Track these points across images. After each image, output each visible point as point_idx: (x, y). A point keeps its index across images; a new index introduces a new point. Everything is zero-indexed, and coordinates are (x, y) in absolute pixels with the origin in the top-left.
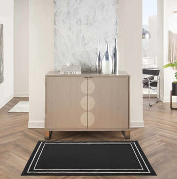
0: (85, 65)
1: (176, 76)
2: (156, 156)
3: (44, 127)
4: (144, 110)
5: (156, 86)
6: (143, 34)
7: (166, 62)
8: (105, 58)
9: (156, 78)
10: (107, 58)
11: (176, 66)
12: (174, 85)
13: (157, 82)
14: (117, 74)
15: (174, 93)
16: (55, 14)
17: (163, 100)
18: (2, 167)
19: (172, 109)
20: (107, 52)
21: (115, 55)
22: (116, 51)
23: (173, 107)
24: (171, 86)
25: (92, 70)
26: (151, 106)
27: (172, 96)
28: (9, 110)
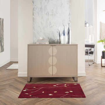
0: (51, 39)
1: (104, 47)
2: (92, 90)
3: (27, 76)
4: (86, 67)
5: (93, 54)
6: (85, 24)
7: (98, 39)
8: (63, 34)
9: (93, 49)
10: (64, 35)
11: (104, 41)
12: (103, 52)
13: (93, 52)
14: (70, 44)
15: (103, 57)
16: (33, 9)
17: (97, 62)
18: (1, 96)
19: (102, 66)
20: (64, 31)
21: (69, 33)
22: (69, 31)
23: (103, 65)
24: (102, 53)
25: (55, 42)
26: (90, 65)
27: (102, 59)
28: (7, 68)
